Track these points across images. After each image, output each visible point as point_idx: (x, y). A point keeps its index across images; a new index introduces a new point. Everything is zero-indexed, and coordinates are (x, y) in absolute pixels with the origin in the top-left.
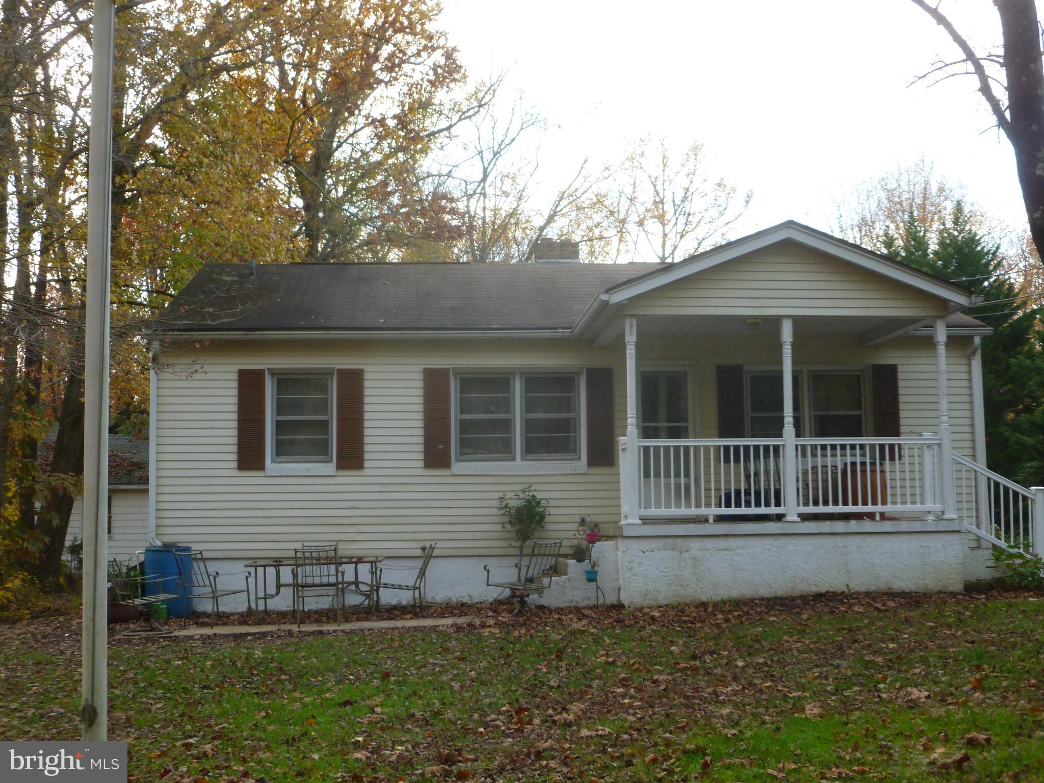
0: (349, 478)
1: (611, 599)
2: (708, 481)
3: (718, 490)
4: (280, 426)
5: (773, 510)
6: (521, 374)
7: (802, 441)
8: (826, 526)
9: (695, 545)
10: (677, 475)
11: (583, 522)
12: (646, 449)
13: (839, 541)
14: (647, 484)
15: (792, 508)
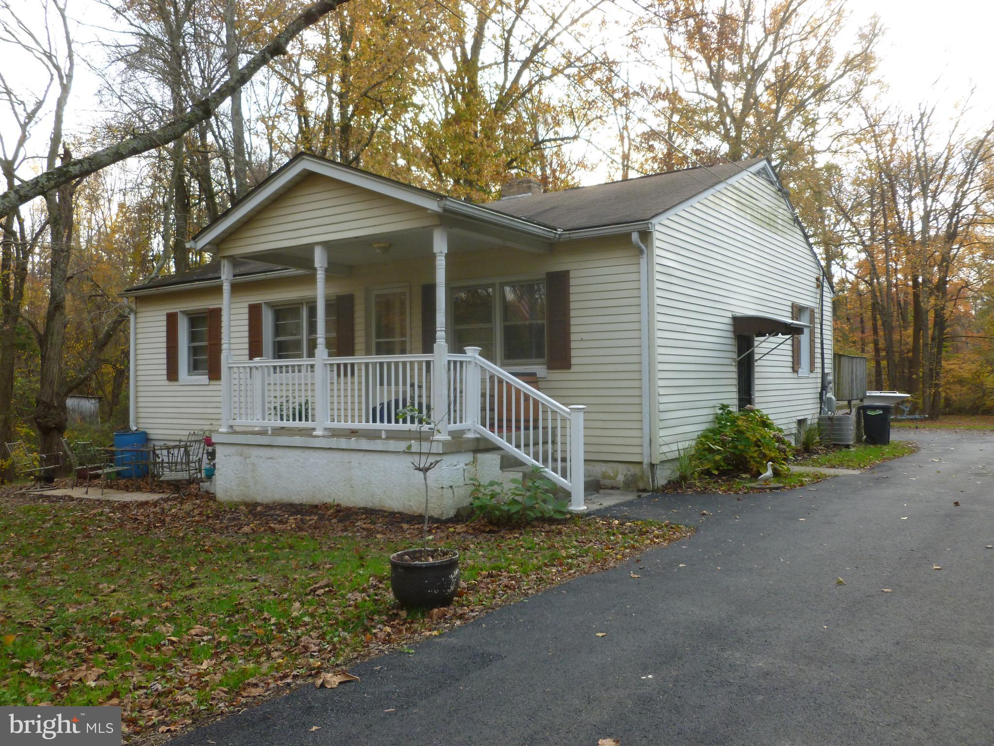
0: (215, 386)
5: (303, 424)
6: (307, 303)
15: (320, 424)
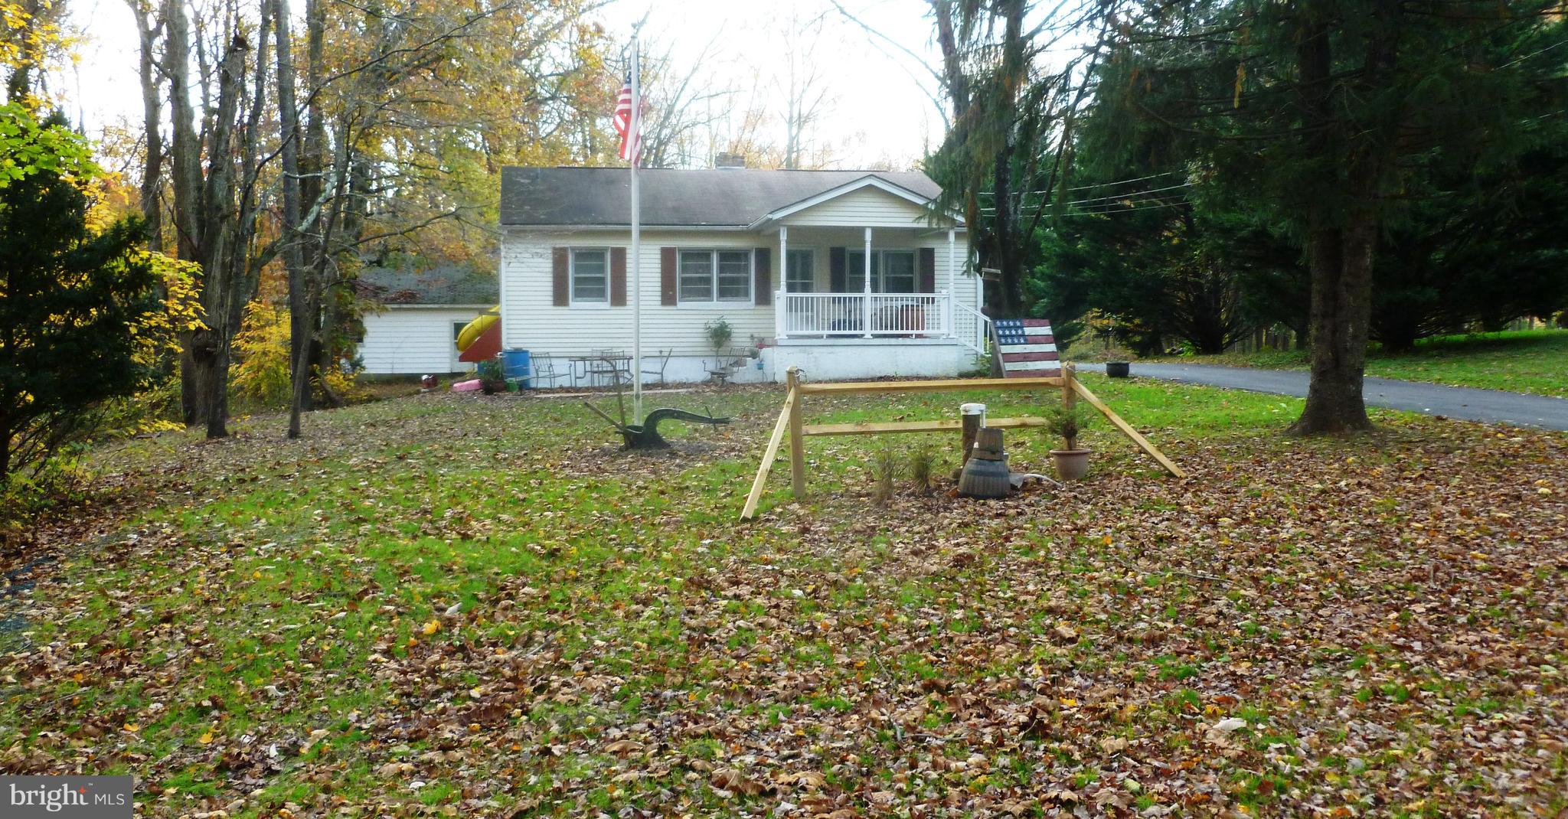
0: (618, 311)
1: (770, 379)
2: (823, 314)
3: (829, 319)
4: (577, 280)
5: (858, 332)
6: (717, 251)
7: (876, 295)
8: (886, 341)
9: (815, 350)
10: (807, 311)
11: (752, 337)
12: (791, 298)
13: (892, 349)
14: (791, 316)
15: (868, 331)
